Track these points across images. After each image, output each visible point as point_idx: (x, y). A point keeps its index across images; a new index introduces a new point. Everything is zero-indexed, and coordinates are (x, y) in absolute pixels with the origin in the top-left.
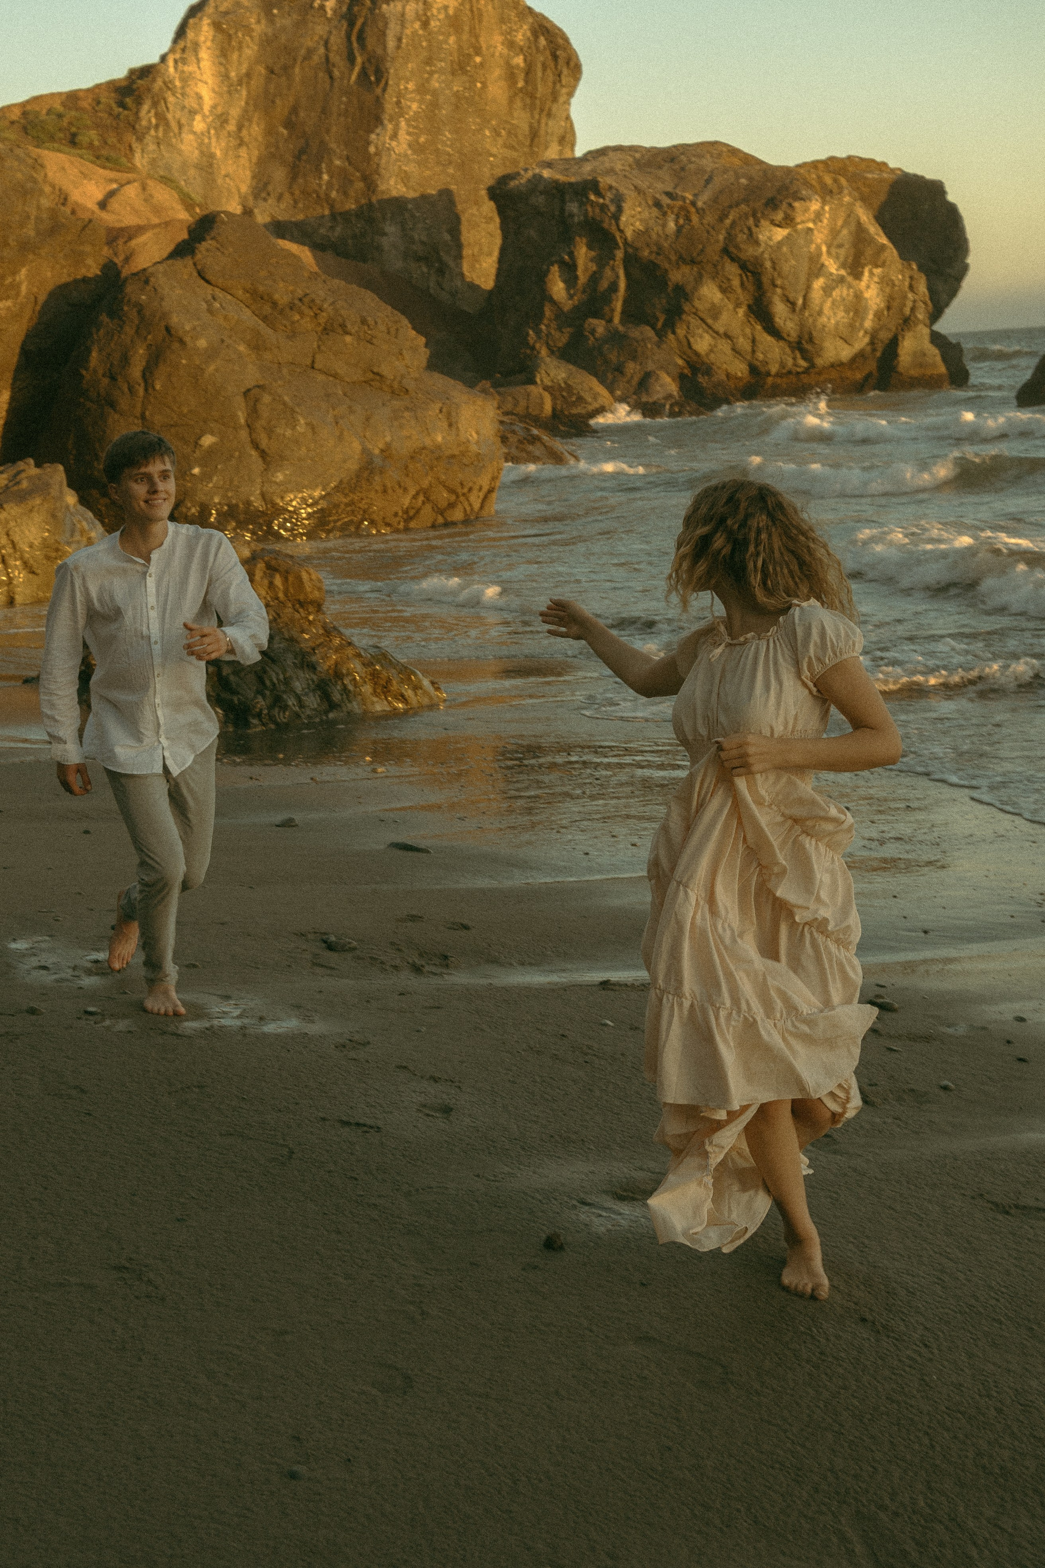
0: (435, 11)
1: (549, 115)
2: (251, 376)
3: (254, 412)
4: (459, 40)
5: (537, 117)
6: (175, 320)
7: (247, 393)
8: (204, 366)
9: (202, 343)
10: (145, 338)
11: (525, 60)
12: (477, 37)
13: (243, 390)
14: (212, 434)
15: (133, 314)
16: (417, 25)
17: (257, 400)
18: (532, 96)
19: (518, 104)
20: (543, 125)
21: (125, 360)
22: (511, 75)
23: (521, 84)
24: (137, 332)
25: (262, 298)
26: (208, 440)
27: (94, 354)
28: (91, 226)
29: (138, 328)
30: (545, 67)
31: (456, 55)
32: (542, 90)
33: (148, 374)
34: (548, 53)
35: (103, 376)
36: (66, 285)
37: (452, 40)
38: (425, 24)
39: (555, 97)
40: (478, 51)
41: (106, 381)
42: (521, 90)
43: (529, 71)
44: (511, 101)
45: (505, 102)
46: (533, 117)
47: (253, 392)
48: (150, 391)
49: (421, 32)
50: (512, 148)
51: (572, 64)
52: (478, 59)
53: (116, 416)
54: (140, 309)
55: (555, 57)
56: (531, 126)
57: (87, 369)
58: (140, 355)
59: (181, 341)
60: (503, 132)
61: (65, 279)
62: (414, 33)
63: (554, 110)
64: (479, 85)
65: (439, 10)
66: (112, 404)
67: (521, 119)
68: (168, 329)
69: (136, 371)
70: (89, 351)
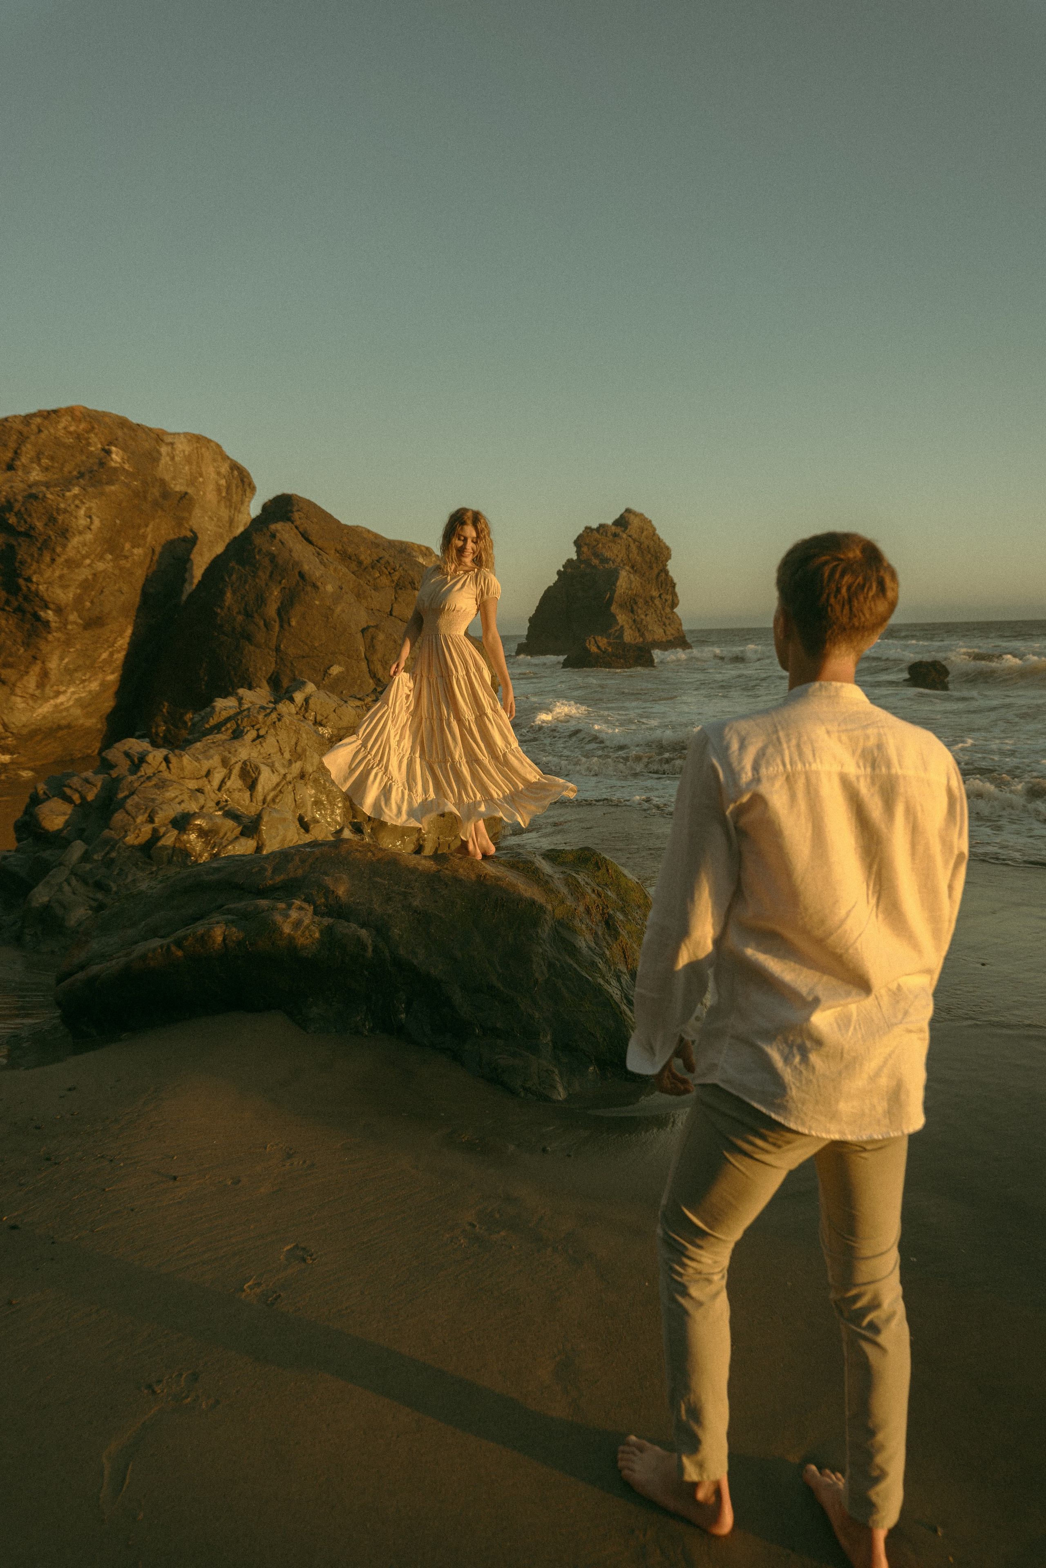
0: (178, 452)
1: (239, 512)
2: (362, 618)
3: (371, 647)
4: (190, 469)
5: (233, 512)
6: (306, 567)
7: (363, 631)
8: (332, 607)
9: (329, 588)
10: (280, 582)
11: (226, 482)
12: (200, 468)
13: (361, 629)
14: (340, 665)
15: (266, 562)
16: (168, 458)
17: (373, 638)
18: (230, 500)
19: (222, 504)
20: (236, 517)
21: (261, 600)
22: (219, 490)
23: (224, 494)
24: (271, 576)
25: (350, 558)
26: (336, 670)
27: (229, 595)
28: (187, 497)
29: (272, 573)
30: (237, 487)
31: (189, 477)
32: (235, 498)
33: (283, 612)
34: (239, 479)
35: (239, 613)
36: (172, 542)
37: (187, 468)
38: (173, 458)
39: (242, 502)
40: (201, 475)
41: (240, 618)
42: (224, 497)
43: (228, 488)
44: (219, 502)
45: (216, 503)
46: (230, 512)
47: (370, 630)
48: (286, 626)
49: (170, 463)
50: (220, 527)
51: (252, 487)
52: (201, 480)
53: (252, 648)
54: (273, 558)
55: (243, 481)
56: (230, 517)
57: (222, 608)
58: (275, 595)
59: (315, 586)
60: (215, 519)
61: (172, 537)
62: (166, 463)
63: (242, 509)
64: (201, 493)
65: (180, 452)
66: (249, 638)
67: (224, 513)
68: (302, 575)
69: (271, 610)
70: (222, 593)
